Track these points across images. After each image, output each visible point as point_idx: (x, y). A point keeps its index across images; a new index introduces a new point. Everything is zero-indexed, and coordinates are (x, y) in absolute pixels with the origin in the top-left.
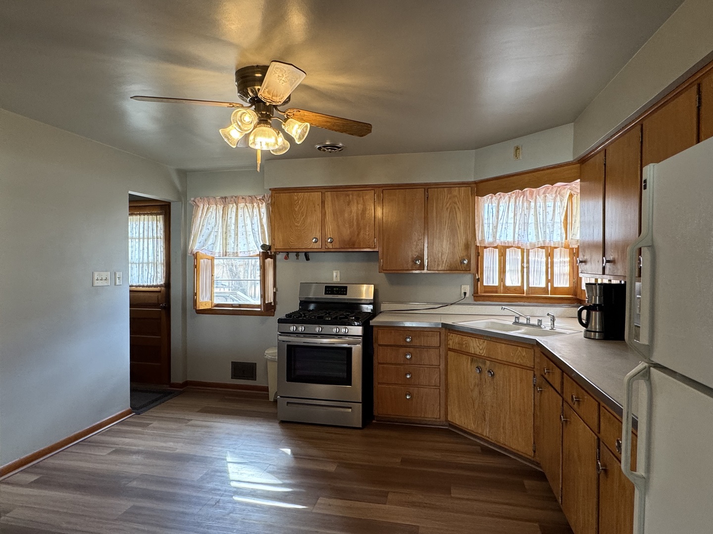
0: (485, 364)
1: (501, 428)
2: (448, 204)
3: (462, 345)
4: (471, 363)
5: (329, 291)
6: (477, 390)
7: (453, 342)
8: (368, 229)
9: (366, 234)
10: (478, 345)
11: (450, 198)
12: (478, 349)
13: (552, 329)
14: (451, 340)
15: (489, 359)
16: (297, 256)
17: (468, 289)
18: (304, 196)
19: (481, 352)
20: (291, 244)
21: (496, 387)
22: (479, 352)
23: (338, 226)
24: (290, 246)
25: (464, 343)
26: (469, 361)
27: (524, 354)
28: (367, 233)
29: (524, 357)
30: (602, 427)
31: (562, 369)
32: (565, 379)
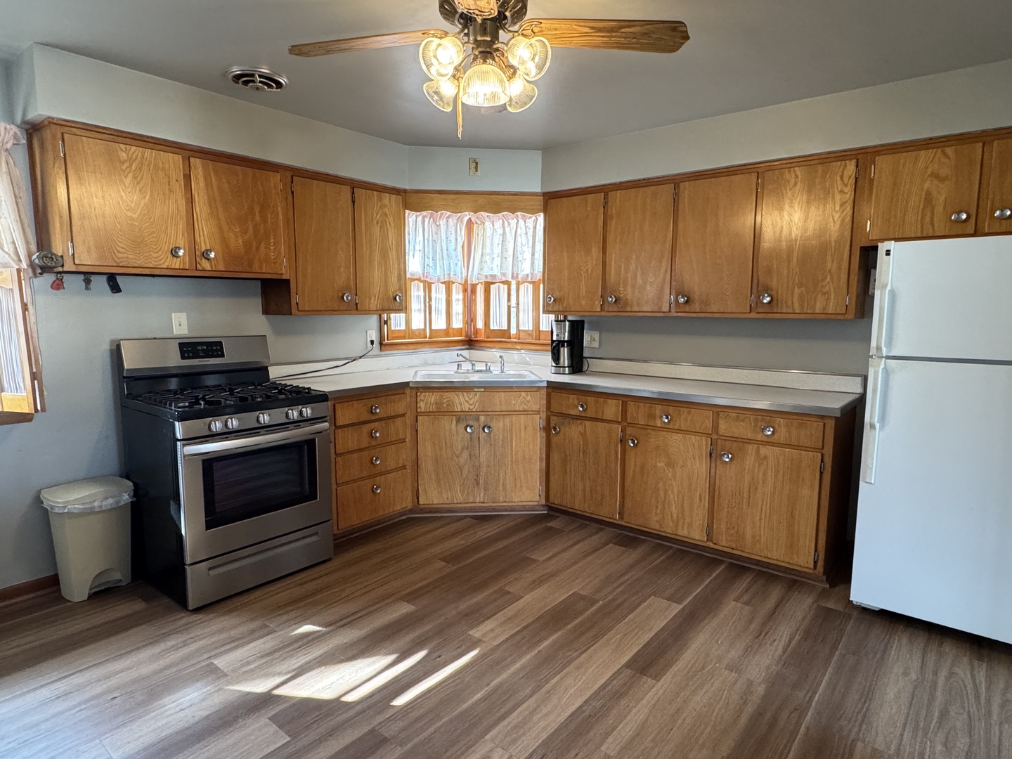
0: (478, 420)
1: (501, 485)
2: (378, 217)
3: (442, 404)
4: (457, 423)
5: (188, 352)
6: (466, 454)
7: (426, 404)
8: (272, 240)
9: (270, 249)
10: (467, 399)
11: (381, 208)
12: (467, 405)
13: (502, 372)
14: (423, 401)
15: (483, 413)
16: (88, 282)
17: (374, 335)
18: (143, 156)
19: (471, 407)
20: (120, 255)
21: (493, 443)
22: (469, 408)
23: (221, 229)
24: (118, 261)
25: (445, 401)
26: (454, 422)
27: (529, 398)
28: (272, 248)
29: (528, 402)
30: (723, 426)
31: (625, 399)
32: (631, 407)
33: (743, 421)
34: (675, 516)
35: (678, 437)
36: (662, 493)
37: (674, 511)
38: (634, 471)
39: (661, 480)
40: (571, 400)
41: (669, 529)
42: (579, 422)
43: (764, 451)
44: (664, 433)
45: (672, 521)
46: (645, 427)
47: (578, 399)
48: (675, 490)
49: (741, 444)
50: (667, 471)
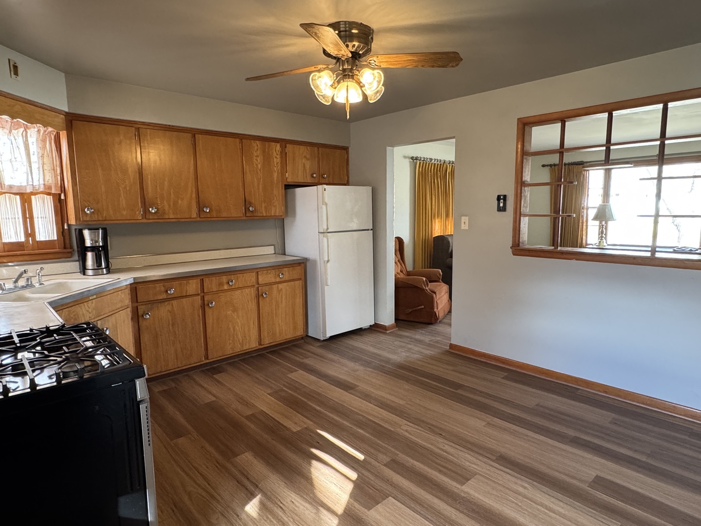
30: (261, 280)
31: (202, 278)
32: (207, 281)
33: (270, 273)
34: (241, 341)
35: (238, 292)
36: (232, 329)
37: (240, 337)
38: (213, 323)
39: (230, 321)
40: (158, 289)
41: (238, 349)
42: (166, 303)
43: (280, 286)
44: (230, 292)
45: (240, 344)
46: (218, 292)
47: (164, 286)
48: (240, 324)
49: (270, 286)
50: (233, 314)
